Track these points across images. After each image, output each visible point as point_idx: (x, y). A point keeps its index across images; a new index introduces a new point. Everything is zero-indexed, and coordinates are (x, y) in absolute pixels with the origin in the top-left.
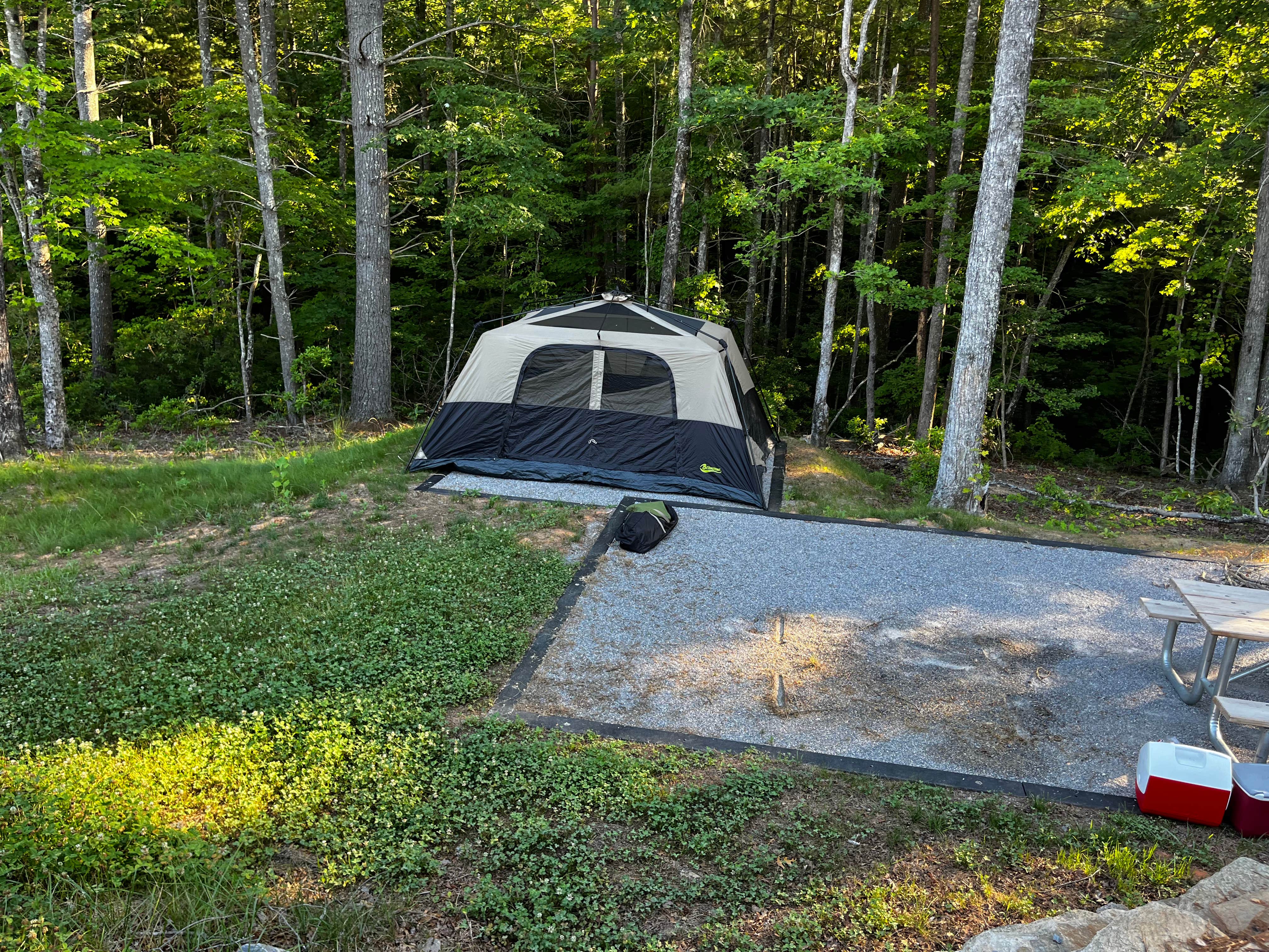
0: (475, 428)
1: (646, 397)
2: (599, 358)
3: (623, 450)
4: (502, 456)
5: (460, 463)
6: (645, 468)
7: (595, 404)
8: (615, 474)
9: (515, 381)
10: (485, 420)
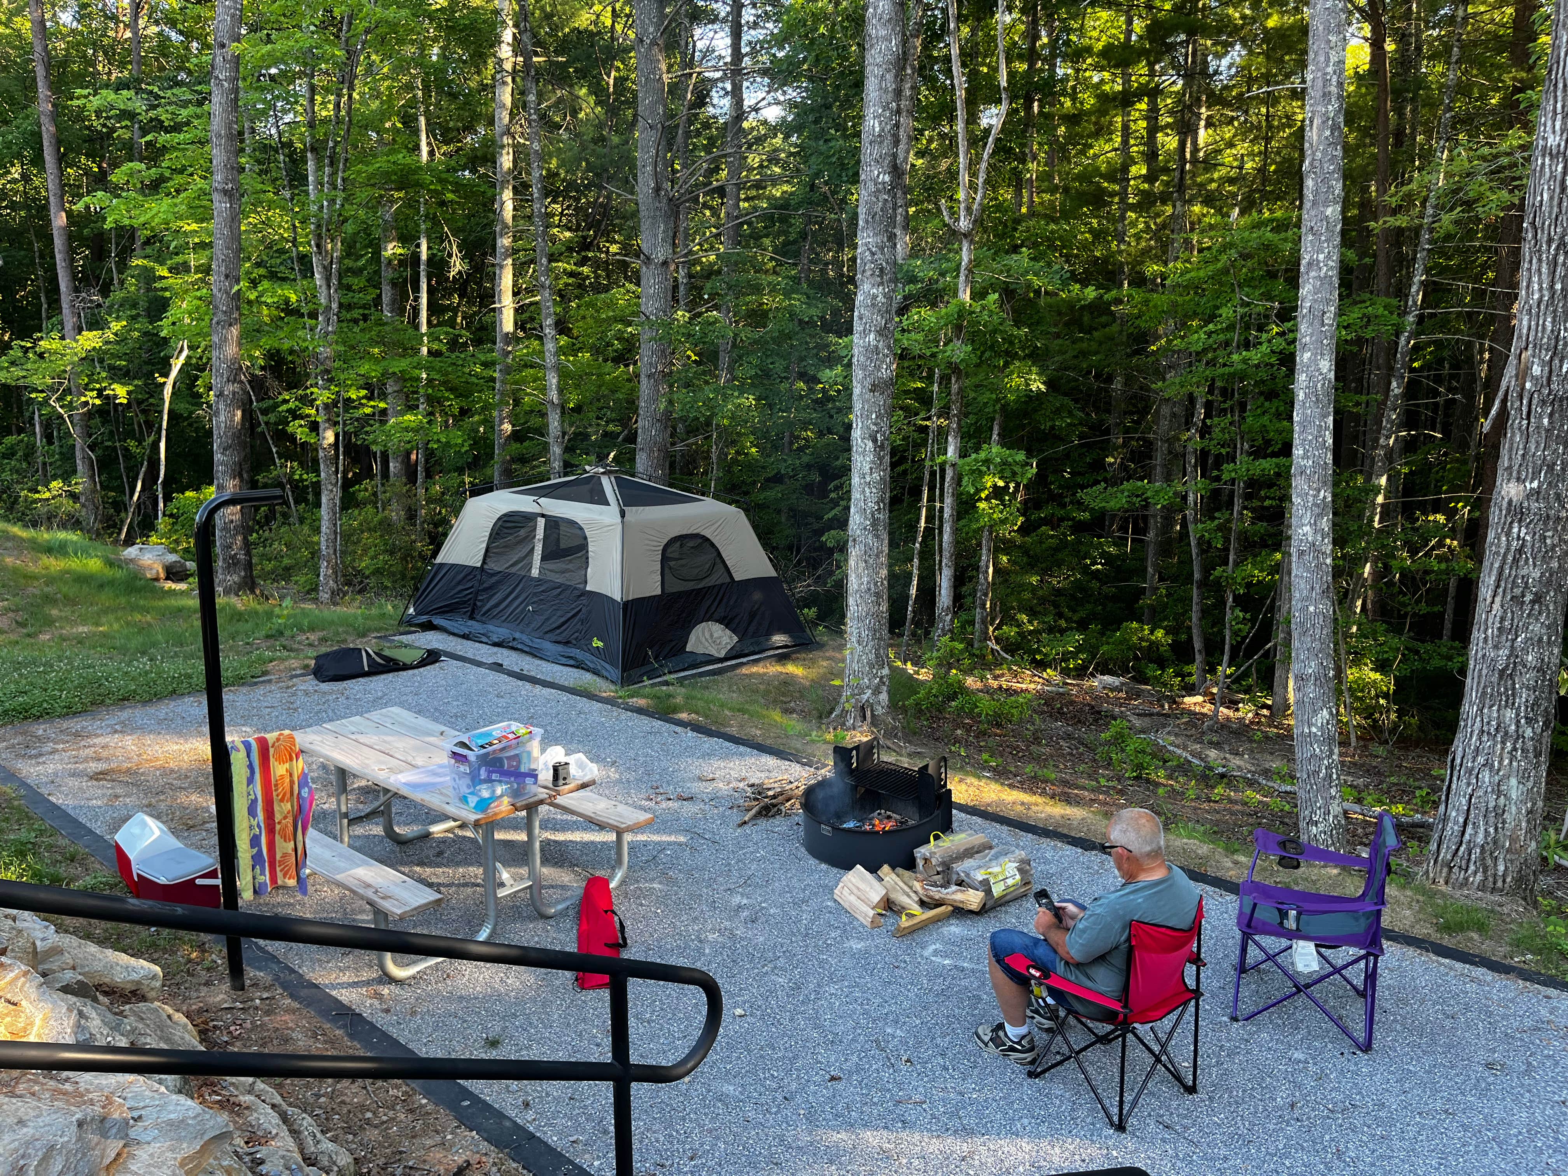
0: (452, 589)
1: (570, 566)
2: (541, 522)
3: (548, 619)
4: (472, 618)
5: (437, 621)
6: (559, 639)
7: (535, 572)
8: (538, 643)
9: (484, 545)
10: (459, 583)
